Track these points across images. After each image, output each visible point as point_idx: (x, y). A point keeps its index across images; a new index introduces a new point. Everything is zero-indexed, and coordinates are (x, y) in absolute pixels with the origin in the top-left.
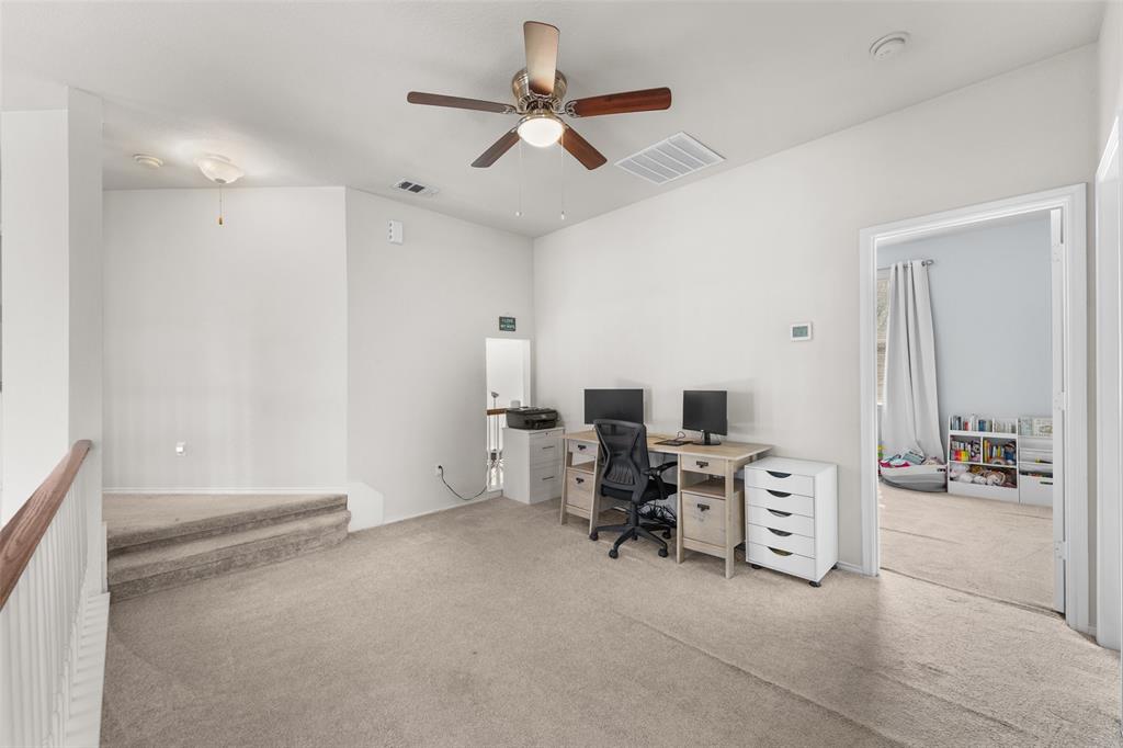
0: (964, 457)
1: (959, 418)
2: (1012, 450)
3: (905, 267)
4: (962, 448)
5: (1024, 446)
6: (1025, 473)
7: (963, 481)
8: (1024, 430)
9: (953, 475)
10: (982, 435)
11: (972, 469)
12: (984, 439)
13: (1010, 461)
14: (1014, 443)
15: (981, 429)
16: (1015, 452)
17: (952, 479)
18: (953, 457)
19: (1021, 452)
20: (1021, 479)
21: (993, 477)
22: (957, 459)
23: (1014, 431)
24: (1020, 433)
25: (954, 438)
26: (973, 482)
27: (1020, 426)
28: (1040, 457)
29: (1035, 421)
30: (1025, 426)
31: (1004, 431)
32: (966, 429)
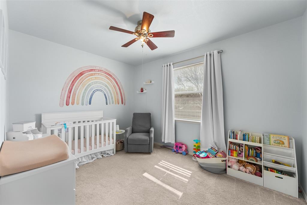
0: (235, 154)
1: (234, 132)
2: (259, 152)
3: (210, 55)
4: (235, 148)
5: (266, 151)
6: (267, 168)
7: (234, 169)
8: (266, 141)
9: (229, 164)
10: (244, 143)
11: (239, 161)
12: (245, 145)
13: (258, 159)
14: (261, 148)
15: (244, 140)
16: (261, 153)
17: (229, 167)
18: (230, 154)
19: (264, 155)
20: (265, 172)
21: (250, 168)
22: (232, 155)
23: (260, 142)
24: (264, 143)
25: (231, 143)
26: (239, 170)
27: (263, 138)
28: (275, 158)
29: (272, 136)
30: (266, 139)
31: (255, 142)
32: (236, 139)
